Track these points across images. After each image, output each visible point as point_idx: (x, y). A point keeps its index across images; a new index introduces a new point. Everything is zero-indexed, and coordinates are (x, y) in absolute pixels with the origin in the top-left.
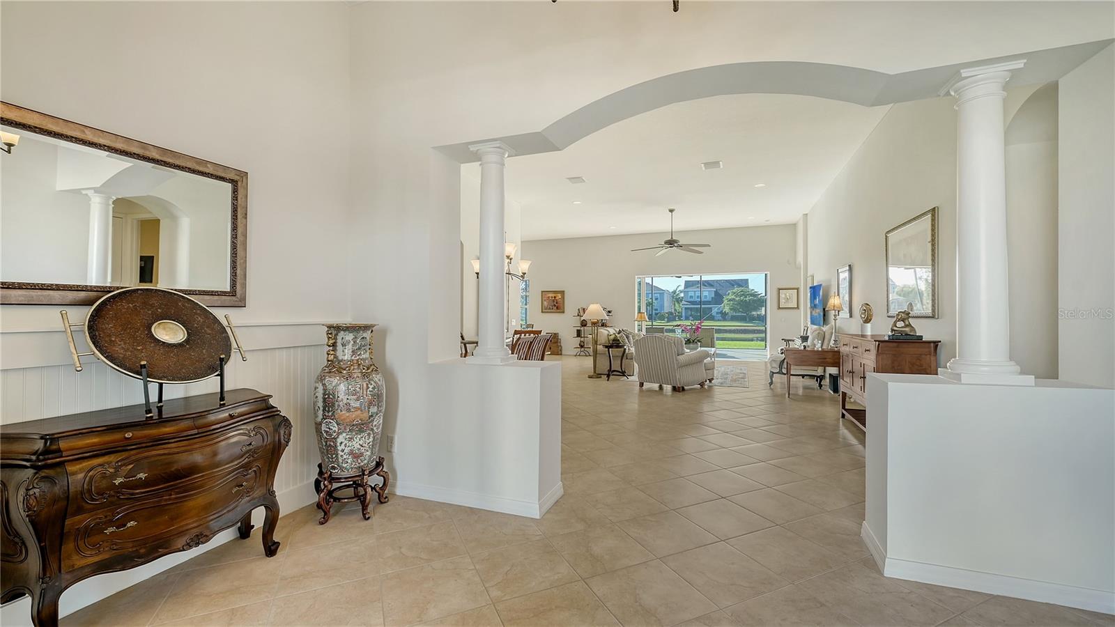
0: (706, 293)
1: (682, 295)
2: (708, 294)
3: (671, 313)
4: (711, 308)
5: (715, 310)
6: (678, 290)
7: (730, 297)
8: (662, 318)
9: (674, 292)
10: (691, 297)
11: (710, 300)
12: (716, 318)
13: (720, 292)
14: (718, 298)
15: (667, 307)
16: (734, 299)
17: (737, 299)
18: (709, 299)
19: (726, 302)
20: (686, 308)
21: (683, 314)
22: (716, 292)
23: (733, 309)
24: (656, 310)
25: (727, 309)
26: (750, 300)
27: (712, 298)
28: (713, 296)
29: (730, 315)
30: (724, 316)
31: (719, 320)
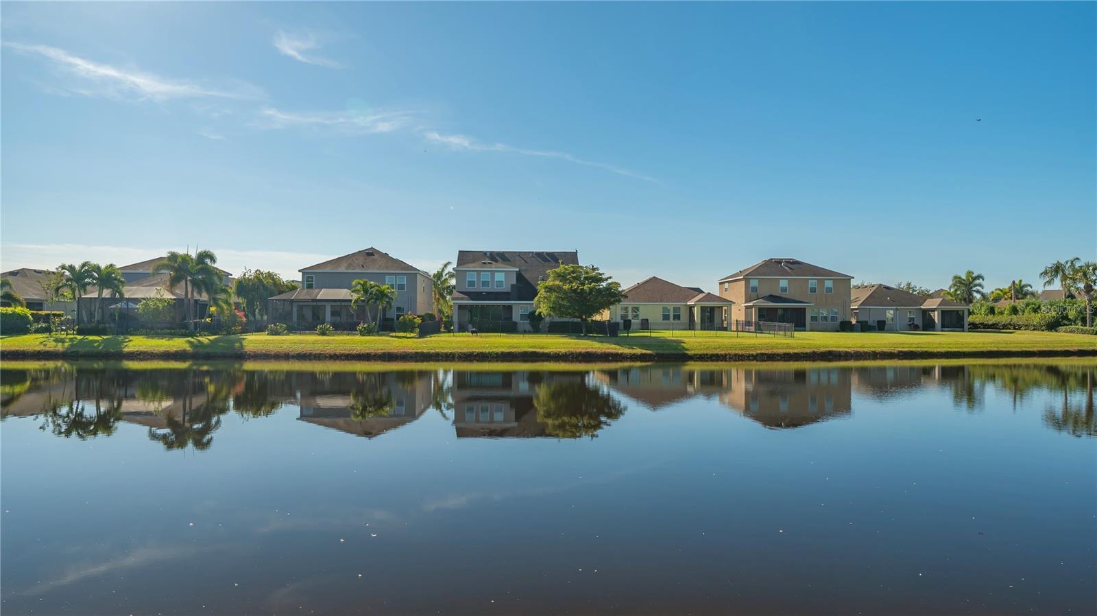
0: (500, 277)
1: (453, 282)
2: (502, 278)
3: (431, 317)
4: (510, 308)
5: (520, 309)
6: (446, 272)
7: (550, 282)
8: (407, 327)
9: (439, 275)
10: (471, 283)
11: (509, 290)
12: (520, 328)
13: (527, 276)
14: (525, 289)
15: (423, 304)
16: (559, 288)
17: (566, 287)
18: (506, 288)
19: (542, 292)
20: (461, 307)
21: (456, 319)
22: (519, 276)
23: (554, 308)
24: (399, 309)
25: (543, 309)
26: (591, 290)
27: (512, 285)
28: (514, 282)
29: (548, 319)
30: (536, 324)
31: (525, 332)
